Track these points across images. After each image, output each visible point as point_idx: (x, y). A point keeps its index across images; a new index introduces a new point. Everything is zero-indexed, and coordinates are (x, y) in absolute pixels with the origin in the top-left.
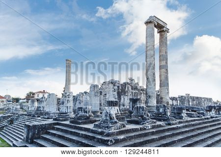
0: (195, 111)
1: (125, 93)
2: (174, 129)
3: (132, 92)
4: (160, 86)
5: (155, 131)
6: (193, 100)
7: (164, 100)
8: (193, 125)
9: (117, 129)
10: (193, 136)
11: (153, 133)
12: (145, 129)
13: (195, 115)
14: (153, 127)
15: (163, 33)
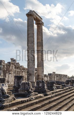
0: (60, 84)
1: (9, 71)
2: (49, 98)
3: (15, 71)
4: (38, 66)
5: (37, 101)
6: (57, 77)
7: (40, 77)
8: (60, 94)
9: (9, 102)
10: (61, 102)
11: (36, 103)
12: (31, 100)
13: (60, 87)
14: (36, 98)
15: (39, 25)
